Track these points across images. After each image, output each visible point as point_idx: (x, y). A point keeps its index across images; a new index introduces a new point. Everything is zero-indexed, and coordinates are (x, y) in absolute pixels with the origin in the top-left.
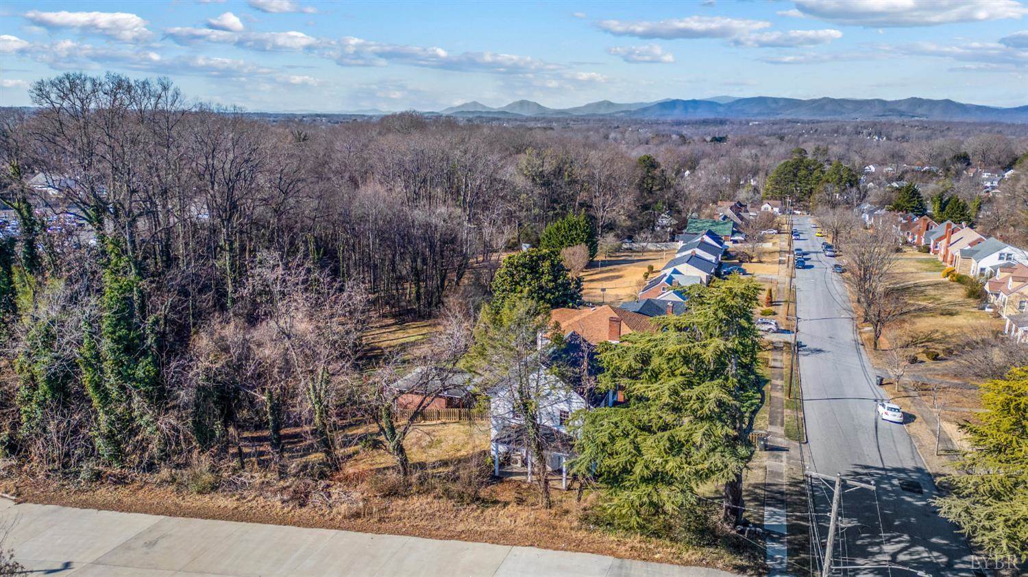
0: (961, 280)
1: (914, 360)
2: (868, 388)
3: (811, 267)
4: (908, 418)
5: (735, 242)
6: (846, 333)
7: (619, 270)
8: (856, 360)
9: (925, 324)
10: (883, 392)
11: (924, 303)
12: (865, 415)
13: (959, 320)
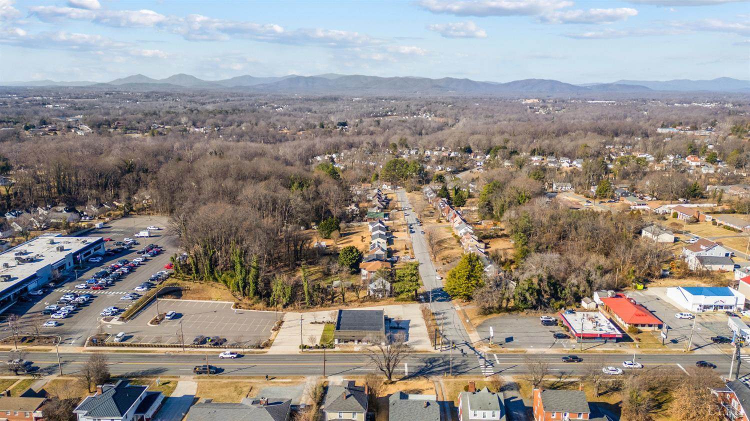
0: (456, 236)
1: (444, 264)
2: (434, 272)
3: (414, 232)
4: (442, 278)
5: (386, 220)
6: (428, 258)
7: (350, 238)
8: (431, 265)
9: (446, 253)
10: (437, 273)
11: (446, 246)
12: (433, 278)
13: (454, 251)
